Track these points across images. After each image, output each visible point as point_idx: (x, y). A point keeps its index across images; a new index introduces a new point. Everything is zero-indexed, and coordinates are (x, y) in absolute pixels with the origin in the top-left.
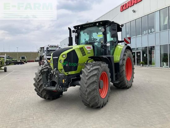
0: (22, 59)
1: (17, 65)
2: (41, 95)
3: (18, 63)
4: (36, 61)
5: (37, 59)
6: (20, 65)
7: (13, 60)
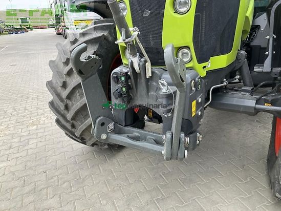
0: (22, 22)
1: (14, 35)
2: (73, 126)
3: (16, 31)
4: (50, 26)
5: (50, 23)
6: (19, 35)
7: (7, 26)
